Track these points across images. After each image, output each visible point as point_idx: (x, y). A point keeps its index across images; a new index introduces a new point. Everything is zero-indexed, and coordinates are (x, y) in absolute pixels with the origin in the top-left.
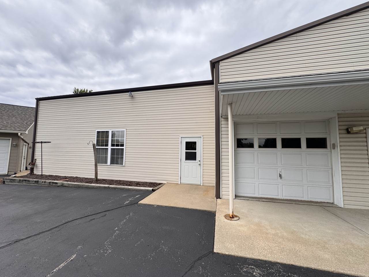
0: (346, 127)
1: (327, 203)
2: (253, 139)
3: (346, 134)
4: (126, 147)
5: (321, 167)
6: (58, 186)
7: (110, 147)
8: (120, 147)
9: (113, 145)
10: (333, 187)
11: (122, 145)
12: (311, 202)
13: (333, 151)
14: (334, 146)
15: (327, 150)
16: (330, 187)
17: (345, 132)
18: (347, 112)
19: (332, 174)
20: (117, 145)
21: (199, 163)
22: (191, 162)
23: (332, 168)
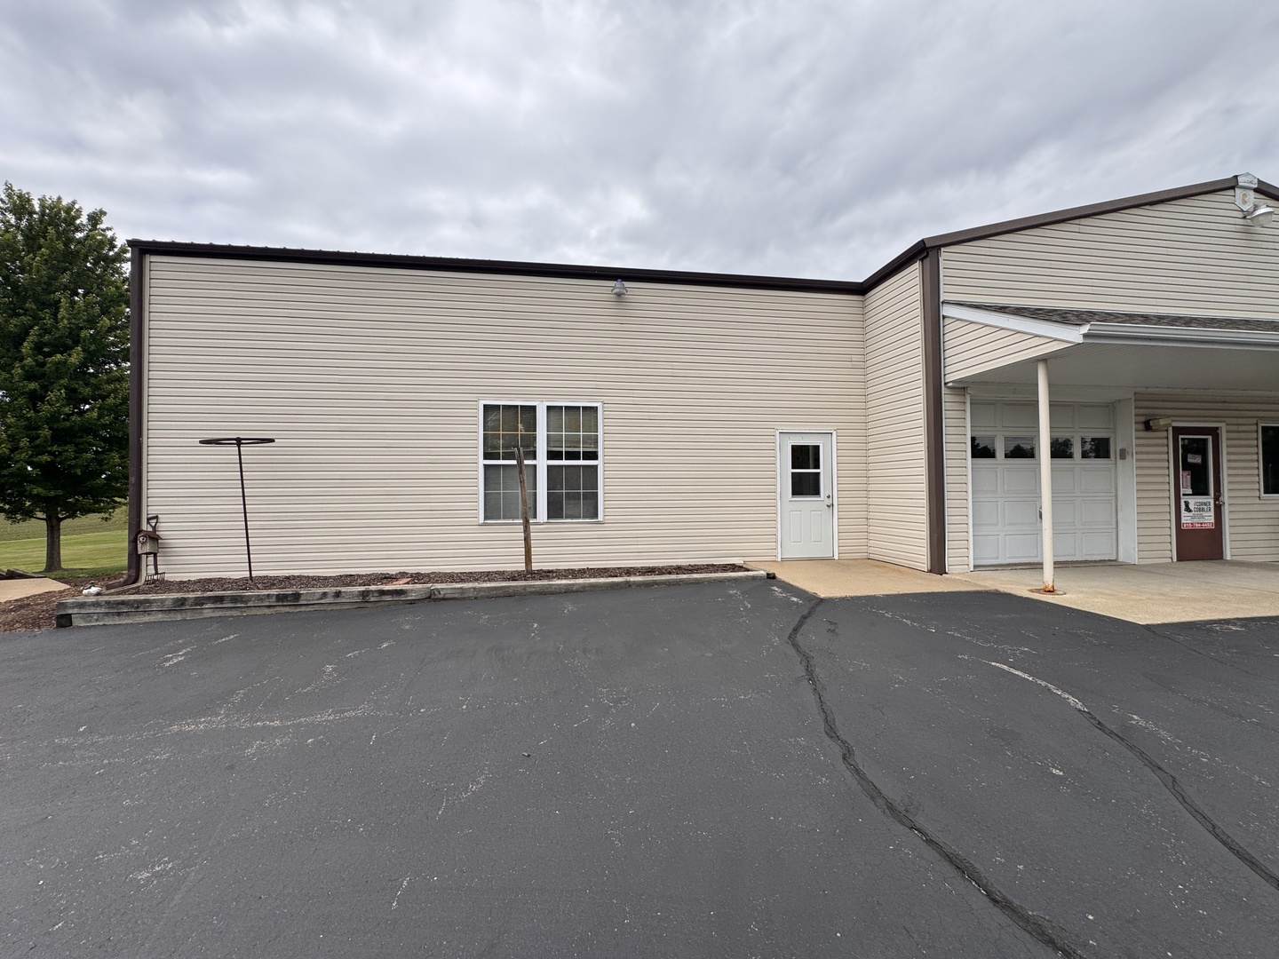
0: (1142, 419)
1: (1109, 560)
2: (992, 439)
3: (1143, 430)
4: (604, 460)
5: (1102, 494)
6: (412, 602)
7: (542, 463)
8: (581, 462)
9: (552, 455)
10: (1117, 531)
11: (594, 456)
12: (1086, 562)
13: (1120, 462)
14: (1123, 455)
15: (1111, 462)
16: (1111, 530)
17: (1142, 427)
18: (1150, 390)
19: (1117, 506)
20: (572, 455)
21: (829, 502)
22: (806, 501)
23: (1116, 496)
